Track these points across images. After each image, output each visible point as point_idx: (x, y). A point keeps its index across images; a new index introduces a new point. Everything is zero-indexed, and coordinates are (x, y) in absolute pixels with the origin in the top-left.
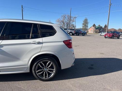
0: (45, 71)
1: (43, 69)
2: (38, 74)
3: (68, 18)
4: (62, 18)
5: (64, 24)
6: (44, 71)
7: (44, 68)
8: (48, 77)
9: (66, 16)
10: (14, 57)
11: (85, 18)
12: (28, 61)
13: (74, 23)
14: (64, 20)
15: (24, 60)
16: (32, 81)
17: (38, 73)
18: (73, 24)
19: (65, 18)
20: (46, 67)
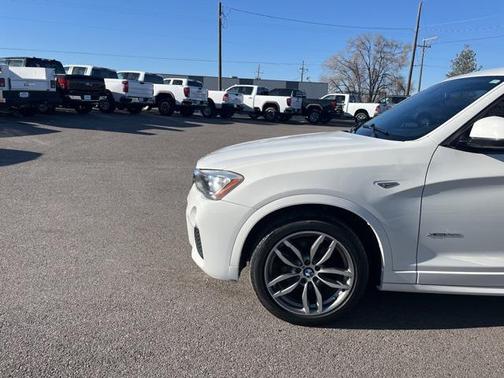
3: (378, 52)
4: (353, 49)
5: (358, 76)
9: (367, 44)
11: (461, 50)
13: (404, 73)
14: (360, 61)
18: (401, 78)
19: (365, 52)
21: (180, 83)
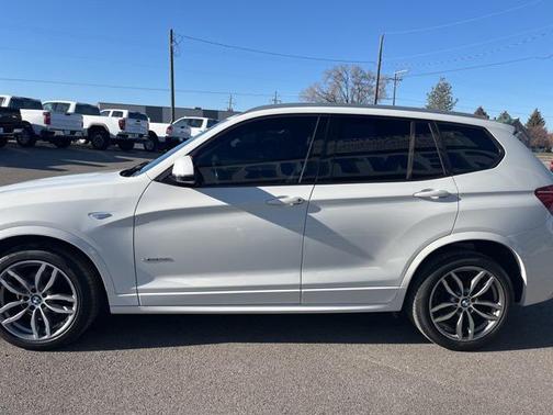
0: (464, 309)
1: (457, 301)
2: (439, 319)
3: (356, 84)
4: (330, 80)
6: (460, 310)
7: (461, 299)
8: (475, 334)
9: (345, 75)
10: (354, 247)
11: (437, 83)
12: (403, 267)
14: (337, 93)
15: (391, 261)
16: (406, 345)
17: (437, 314)
19: (342, 84)
20: (466, 294)
21: (120, 114)
